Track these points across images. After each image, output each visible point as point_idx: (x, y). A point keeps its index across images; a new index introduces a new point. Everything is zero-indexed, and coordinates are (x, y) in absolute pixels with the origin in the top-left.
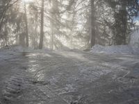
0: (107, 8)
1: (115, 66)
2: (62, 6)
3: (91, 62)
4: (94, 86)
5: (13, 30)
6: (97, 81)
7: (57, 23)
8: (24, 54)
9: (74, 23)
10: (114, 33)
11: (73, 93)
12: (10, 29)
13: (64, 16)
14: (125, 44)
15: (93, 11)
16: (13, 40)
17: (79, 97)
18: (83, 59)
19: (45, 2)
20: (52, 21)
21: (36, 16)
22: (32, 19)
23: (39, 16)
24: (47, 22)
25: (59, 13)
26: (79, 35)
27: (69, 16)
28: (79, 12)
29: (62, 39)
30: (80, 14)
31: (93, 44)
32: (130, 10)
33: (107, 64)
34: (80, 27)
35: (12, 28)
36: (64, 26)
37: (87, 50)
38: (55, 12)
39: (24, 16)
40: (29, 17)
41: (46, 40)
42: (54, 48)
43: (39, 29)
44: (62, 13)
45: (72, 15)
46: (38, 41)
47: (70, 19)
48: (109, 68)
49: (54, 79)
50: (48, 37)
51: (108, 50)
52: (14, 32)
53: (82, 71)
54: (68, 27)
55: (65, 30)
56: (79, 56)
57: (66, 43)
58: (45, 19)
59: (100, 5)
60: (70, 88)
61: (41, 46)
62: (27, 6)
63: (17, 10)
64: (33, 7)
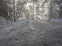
2: (40, 5)
4: (52, 33)
6: (53, 31)
9: (44, 11)
15: (51, 6)
18: (47, 23)
23: (32, 9)
24: (35, 11)
25: (39, 8)
26: (46, 15)
27: (42, 9)
29: (40, 17)
30: (46, 8)
31: (51, 18)
33: (56, 25)
37: (49, 20)
38: (38, 8)
40: (29, 10)
42: (37, 20)
43: (32, 14)
45: (43, 9)
46: (32, 18)
47: (43, 10)
48: (57, 26)
50: (35, 16)
51: (57, 20)
53: (47, 27)
54: (42, 13)
57: (41, 18)
59: (54, 4)
60: (43, 32)
61: (33, 19)
62: (29, 6)
63: (25, 8)
64: (30, 6)
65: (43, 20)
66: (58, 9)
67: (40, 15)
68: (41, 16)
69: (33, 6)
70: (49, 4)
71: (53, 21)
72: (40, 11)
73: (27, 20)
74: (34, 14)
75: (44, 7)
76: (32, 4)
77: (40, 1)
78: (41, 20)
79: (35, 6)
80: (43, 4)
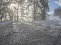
0: (39, 9)
1: (41, 27)
3: (34, 26)
5: (8, 15)
7: (23, 13)
8: (12, 23)
9: (28, 13)
11: (27, 36)
12: (7, 15)
13: (25, 11)
15: (35, 10)
16: (8, 18)
17: (29, 37)
18: (31, 25)
19: (19, 6)
20: (21, 13)
21: (16, 11)
22: (14, 12)
26: (30, 17)
27: (27, 11)
28: (30, 10)
31: (34, 20)
33: (38, 26)
34: (30, 15)
35: (8, 14)
37: (33, 22)
38: (22, 10)
39: (12, 10)
43: (17, 15)
44: (25, 10)
46: (17, 19)
49: (21, 31)
50: (20, 18)
51: (39, 22)
52: (8, 16)
53: (31, 29)
54: (26, 15)
55: (25, 15)
56: (30, 24)
57: (26, 20)
58: (19, 12)
59: (37, 8)
62: (13, 7)
63: (9, 8)
64: (15, 8)
65: (28, 22)
66: (40, 12)
68: (26, 18)
69: (18, 7)
70: (32, 7)
71: (36, 23)
72: (25, 13)
73: (10, 21)
75: (29, 10)
76: (16, 5)
77: (25, 4)
78: (26, 22)
79: (20, 8)
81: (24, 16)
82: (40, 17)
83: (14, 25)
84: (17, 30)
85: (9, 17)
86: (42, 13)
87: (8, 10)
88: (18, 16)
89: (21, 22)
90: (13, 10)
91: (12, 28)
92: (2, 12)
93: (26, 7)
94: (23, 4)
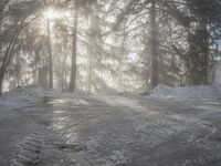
0: (176, 28)
1: (192, 120)
2: (106, 24)
3: (152, 113)
4: (159, 154)
5: (28, 62)
6: (162, 145)
7: (97, 52)
8: (46, 100)
9: (124, 50)
10: (187, 65)
13: (109, 41)
14: (206, 83)
16: (28, 77)
18: (140, 108)
19: (80, 19)
20: (90, 48)
21: (66, 41)
23: (70, 40)
24: (82, 50)
25: (100, 36)
26: (133, 70)
27: (116, 40)
28: (132, 33)
29: (106, 76)
30: (134, 37)
31: (155, 83)
32: (213, 29)
33: (177, 117)
34: (133, 57)
36: (108, 55)
37: (145, 94)
38: (95, 34)
40: (54, 41)
41: (80, 77)
42: (93, 90)
43: (69, 61)
44: (106, 35)
45: (120, 39)
47: (118, 44)
48: (182, 123)
49: (93, 142)
50: (83, 73)
51: (179, 93)
52: (31, 66)
54: (115, 57)
55: (110, 62)
56: (132, 104)
57: (111, 83)
59: (165, 22)
60: (119, 156)
61: (72, 87)
62: (52, 24)
63: (36, 31)
64: (60, 26)
65: (121, 94)
66: (184, 45)
67: (108, 67)
69: (76, 24)
70: (144, 21)
72: (106, 48)
73: (40, 92)
74: (80, 61)
75: (125, 35)
76: (67, 15)
77: (107, 7)
78: (112, 93)
80: (121, 18)
81: (102, 67)
82: (183, 69)
83: (59, 108)
84: (71, 138)
85: (34, 72)
86: (192, 47)
87: (31, 39)
88: (74, 68)
89: (89, 93)
90: (52, 36)
91: (47, 124)
92: (4, 49)
93: (111, 19)
94: (99, 7)
